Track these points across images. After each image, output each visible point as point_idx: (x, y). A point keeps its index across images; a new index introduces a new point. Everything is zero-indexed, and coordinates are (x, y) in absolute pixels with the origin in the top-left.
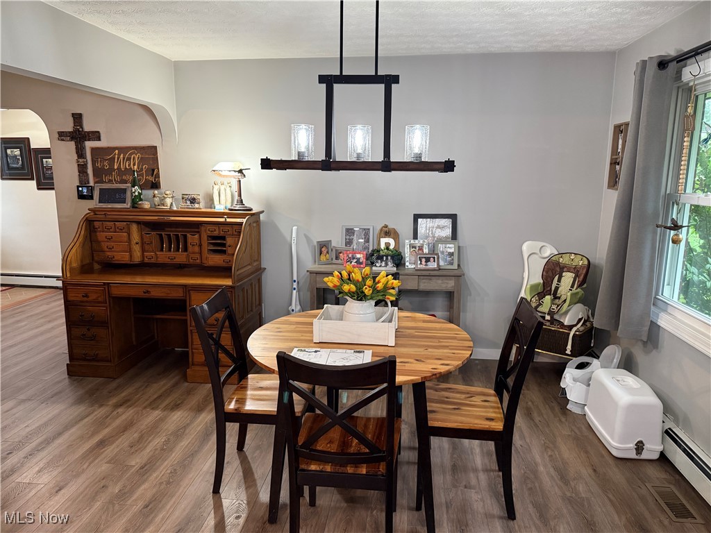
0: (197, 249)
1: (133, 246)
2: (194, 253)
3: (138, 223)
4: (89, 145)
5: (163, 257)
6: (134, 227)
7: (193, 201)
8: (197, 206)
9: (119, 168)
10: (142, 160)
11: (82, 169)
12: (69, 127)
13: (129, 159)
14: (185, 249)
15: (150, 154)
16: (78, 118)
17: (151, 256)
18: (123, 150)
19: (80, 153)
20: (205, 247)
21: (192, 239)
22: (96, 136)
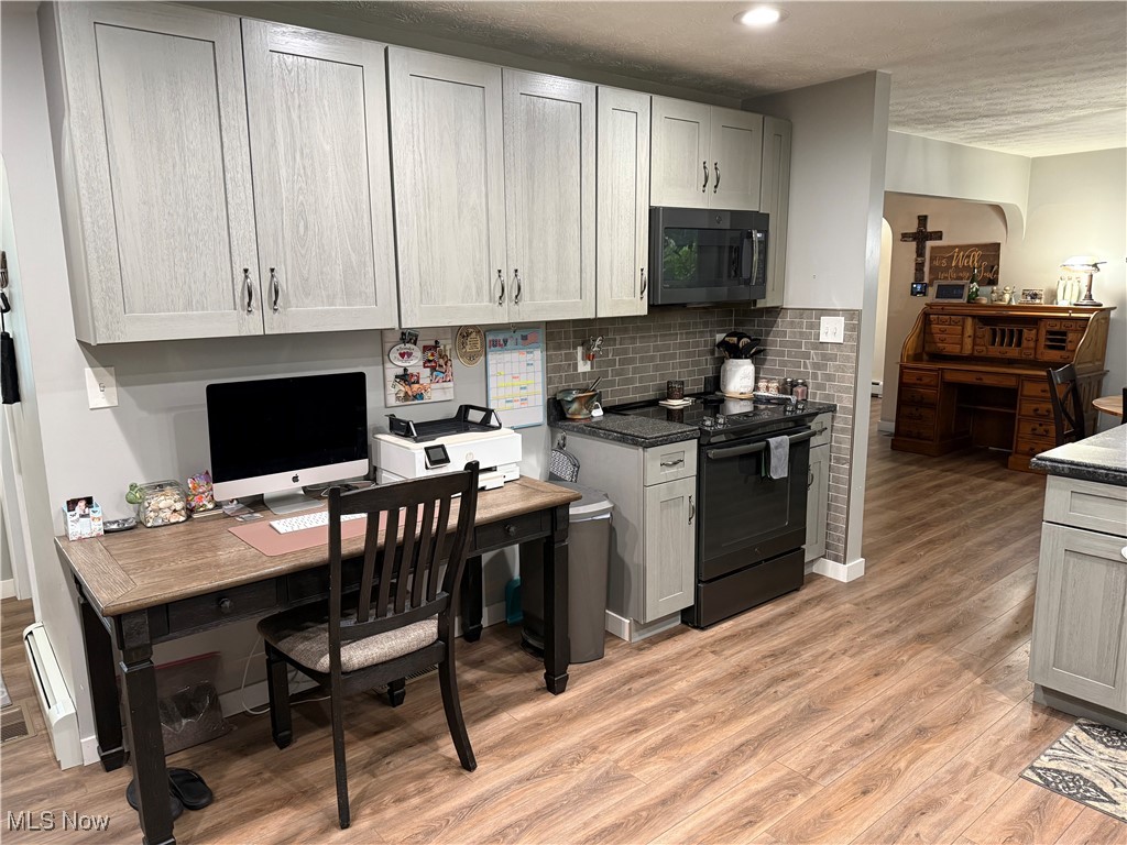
0: (1032, 344)
1: (964, 338)
2: (1028, 348)
3: (973, 317)
4: (929, 244)
5: (995, 351)
6: (969, 321)
7: (1035, 296)
8: (1038, 301)
9: (957, 266)
10: (982, 258)
11: (919, 267)
12: (913, 228)
13: (968, 257)
14: (1019, 344)
15: (992, 251)
16: (923, 220)
17: (982, 350)
18: (963, 248)
19: (920, 252)
20: (1042, 342)
21: (1028, 334)
22: (938, 235)
